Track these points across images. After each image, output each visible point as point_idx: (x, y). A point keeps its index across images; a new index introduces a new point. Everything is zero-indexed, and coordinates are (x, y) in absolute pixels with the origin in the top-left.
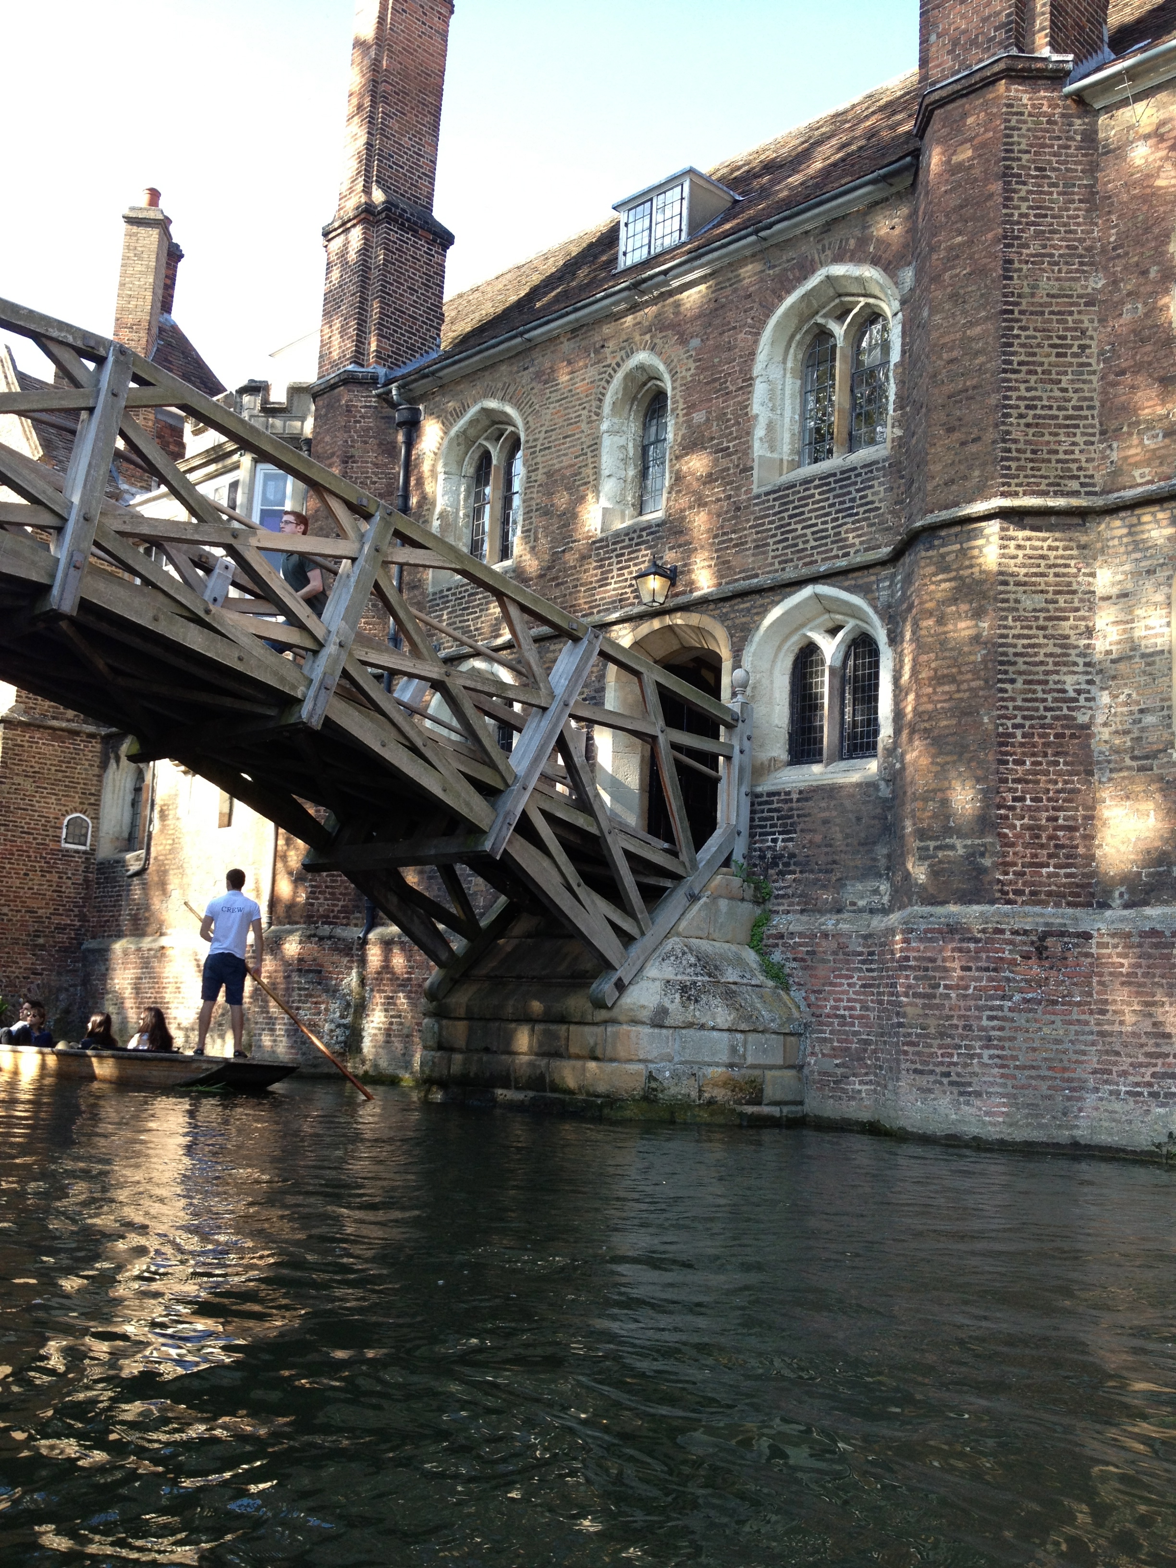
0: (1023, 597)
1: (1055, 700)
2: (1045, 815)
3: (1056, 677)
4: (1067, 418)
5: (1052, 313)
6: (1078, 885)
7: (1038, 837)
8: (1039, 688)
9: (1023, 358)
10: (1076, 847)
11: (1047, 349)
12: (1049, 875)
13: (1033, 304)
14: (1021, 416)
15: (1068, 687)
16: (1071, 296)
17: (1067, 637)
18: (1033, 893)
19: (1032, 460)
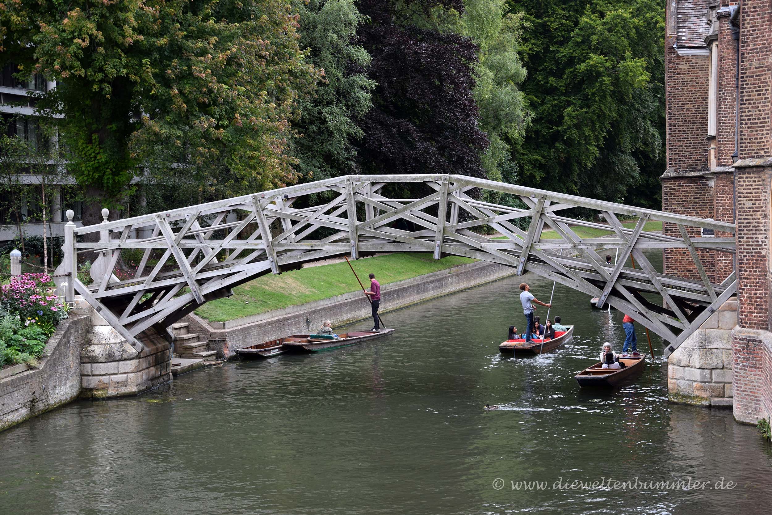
0: (745, 202)
1: (756, 245)
2: (753, 292)
3: (755, 236)
4: (761, 123)
5: (757, 76)
6: (763, 321)
7: (751, 301)
8: (750, 240)
9: (747, 98)
10: (762, 305)
11: (755, 93)
12: (755, 316)
13: (750, 73)
14: (746, 124)
15: (760, 240)
16: (762, 67)
17: (759, 219)
18: (750, 324)
19: (749, 143)
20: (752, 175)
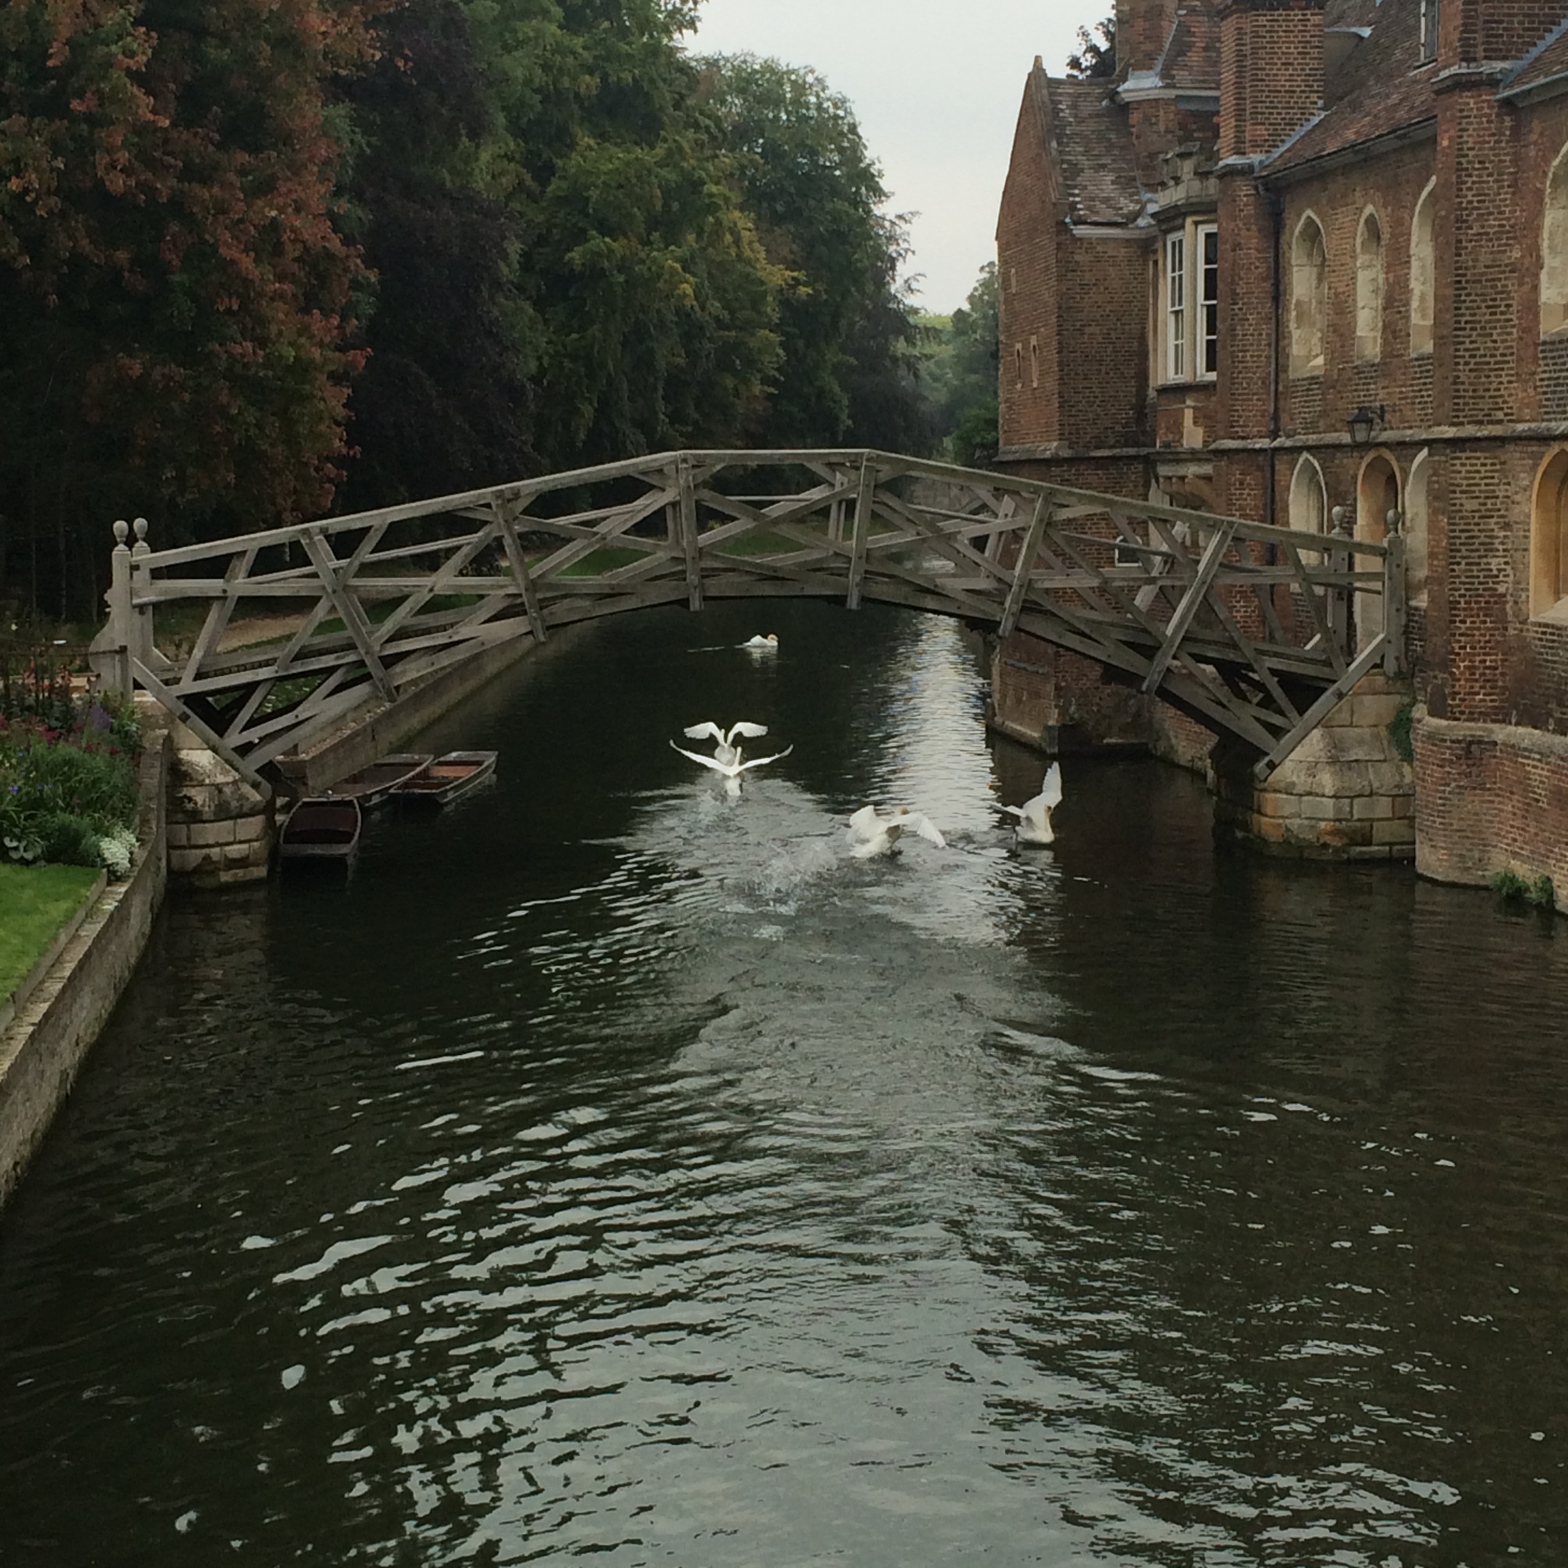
0: (1465, 501)
1: (1485, 577)
3: (1484, 560)
4: (1496, 363)
5: (1487, 280)
6: (1497, 708)
7: (1473, 674)
8: (1474, 568)
9: (1468, 318)
10: (1496, 681)
11: (1484, 310)
12: (1481, 700)
13: (1473, 274)
14: (1467, 363)
15: (1493, 567)
16: (1499, 266)
17: (1492, 530)
18: (1471, 713)
19: (1472, 397)
20: (1478, 454)
